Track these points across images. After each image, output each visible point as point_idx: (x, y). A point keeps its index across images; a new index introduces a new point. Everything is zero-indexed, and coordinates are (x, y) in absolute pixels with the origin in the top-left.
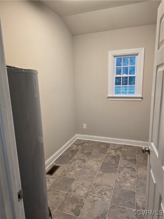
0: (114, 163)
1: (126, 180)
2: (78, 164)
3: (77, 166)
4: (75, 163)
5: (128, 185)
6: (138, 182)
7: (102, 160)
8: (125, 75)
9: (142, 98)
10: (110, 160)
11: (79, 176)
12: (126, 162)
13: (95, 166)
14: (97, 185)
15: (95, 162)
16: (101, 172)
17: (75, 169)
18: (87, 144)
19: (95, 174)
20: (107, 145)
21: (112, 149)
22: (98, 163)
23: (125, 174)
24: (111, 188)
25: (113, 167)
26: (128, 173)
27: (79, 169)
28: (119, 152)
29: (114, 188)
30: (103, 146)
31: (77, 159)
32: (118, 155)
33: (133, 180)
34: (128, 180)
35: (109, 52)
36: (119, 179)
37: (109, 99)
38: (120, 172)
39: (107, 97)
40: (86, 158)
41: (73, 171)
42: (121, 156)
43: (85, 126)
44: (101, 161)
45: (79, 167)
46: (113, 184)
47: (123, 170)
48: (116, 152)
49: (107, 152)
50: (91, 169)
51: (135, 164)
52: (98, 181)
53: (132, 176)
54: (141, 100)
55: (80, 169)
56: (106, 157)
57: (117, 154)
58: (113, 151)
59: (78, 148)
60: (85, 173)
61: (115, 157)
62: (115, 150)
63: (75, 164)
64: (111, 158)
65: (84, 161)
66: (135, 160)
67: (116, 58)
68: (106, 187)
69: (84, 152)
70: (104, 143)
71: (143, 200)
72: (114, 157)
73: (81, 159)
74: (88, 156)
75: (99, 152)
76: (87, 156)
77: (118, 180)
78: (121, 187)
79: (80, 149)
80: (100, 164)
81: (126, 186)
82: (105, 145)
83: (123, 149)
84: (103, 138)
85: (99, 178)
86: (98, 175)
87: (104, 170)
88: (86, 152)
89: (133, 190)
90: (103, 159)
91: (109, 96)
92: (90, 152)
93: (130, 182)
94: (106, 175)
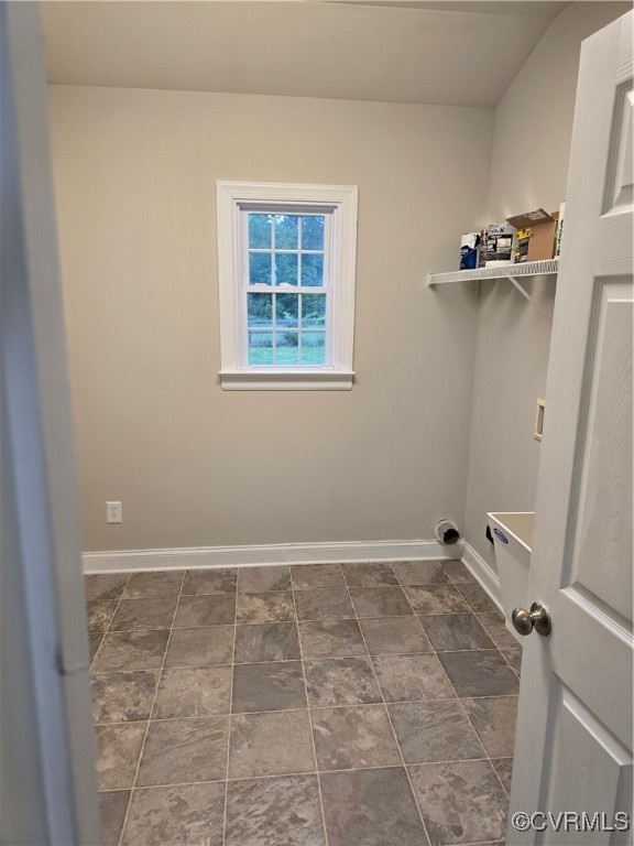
0: (279, 657)
1: (352, 721)
2: (122, 703)
3: (116, 716)
4: (101, 702)
5: (368, 743)
6: (397, 718)
7: (228, 656)
8: (286, 288)
9: (353, 379)
10: (263, 649)
11: (147, 770)
12: (325, 643)
13: (207, 694)
14: (247, 790)
15: (199, 672)
16: (242, 718)
17: (112, 737)
18: (137, 594)
19: (219, 736)
20: (228, 581)
21: (251, 595)
22: (215, 673)
23: (338, 696)
24: (308, 782)
25: (282, 675)
26: (351, 688)
27: (133, 734)
28: (283, 605)
29: (323, 778)
30: (209, 590)
31: (111, 681)
32: (286, 617)
33: (376, 715)
34: (359, 719)
35: (220, 183)
36: (325, 724)
37: (224, 385)
38: (317, 695)
39: (216, 378)
40: (151, 664)
41: (108, 751)
42: (299, 619)
43: (114, 510)
44: (223, 664)
45: (132, 717)
46: (309, 763)
47: (326, 679)
48: (273, 604)
49: (238, 613)
50: (194, 717)
51: (359, 640)
52: (240, 764)
53: (367, 700)
54: (349, 385)
55: (138, 732)
56: (240, 637)
57: (278, 611)
58: (258, 602)
59: (93, 621)
60: (171, 742)
61: (275, 627)
62: (265, 596)
63: (105, 712)
64: (260, 636)
65: (147, 682)
66: (354, 623)
67: (246, 213)
68: (286, 784)
69: (134, 636)
70: (210, 575)
71: (442, 793)
72: (270, 631)
73: (128, 678)
74: (160, 653)
75: (204, 621)
76: (156, 654)
77: (323, 730)
78: (344, 763)
79: (107, 626)
80: (226, 677)
81: (363, 754)
82: (218, 583)
83: (294, 587)
84: (206, 550)
85: (243, 751)
86: (234, 735)
87: (251, 705)
88: (139, 632)
89: (392, 762)
90: (230, 648)
91: (225, 371)
92: (161, 628)
93: (371, 731)
94: (266, 724)
